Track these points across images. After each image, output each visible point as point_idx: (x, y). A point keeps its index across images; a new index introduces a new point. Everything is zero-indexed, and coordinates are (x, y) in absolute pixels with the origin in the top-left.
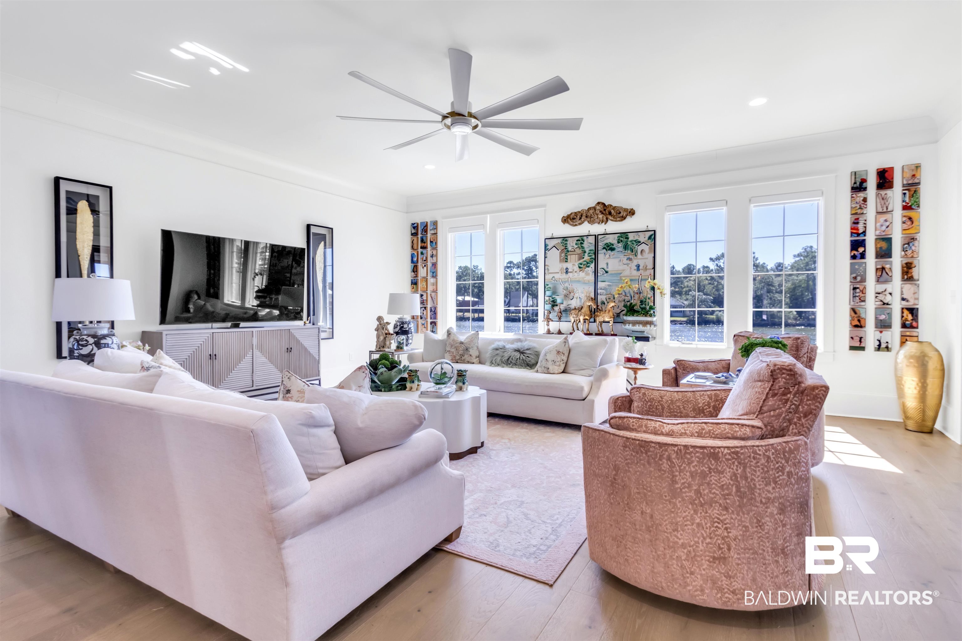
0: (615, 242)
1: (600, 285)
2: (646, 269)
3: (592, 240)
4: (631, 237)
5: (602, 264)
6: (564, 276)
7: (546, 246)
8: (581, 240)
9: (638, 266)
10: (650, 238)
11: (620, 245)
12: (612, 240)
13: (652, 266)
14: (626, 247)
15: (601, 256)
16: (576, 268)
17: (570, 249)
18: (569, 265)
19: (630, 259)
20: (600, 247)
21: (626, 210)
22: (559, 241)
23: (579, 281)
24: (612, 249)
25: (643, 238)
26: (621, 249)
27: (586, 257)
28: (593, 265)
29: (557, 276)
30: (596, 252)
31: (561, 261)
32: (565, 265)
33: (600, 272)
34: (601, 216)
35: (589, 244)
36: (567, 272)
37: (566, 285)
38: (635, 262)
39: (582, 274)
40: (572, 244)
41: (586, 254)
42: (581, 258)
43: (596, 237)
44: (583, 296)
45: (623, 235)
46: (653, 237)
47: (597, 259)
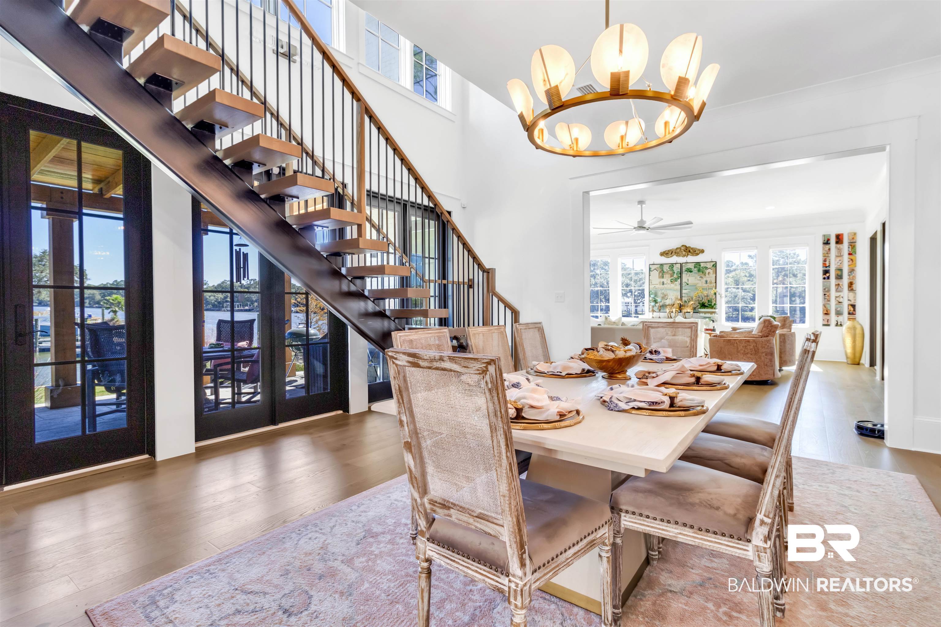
0: (693, 267)
1: (684, 291)
2: (711, 283)
3: (679, 266)
4: (702, 265)
5: (684, 280)
6: (662, 286)
7: (650, 268)
8: (672, 265)
9: (706, 281)
10: (713, 266)
11: (696, 269)
12: (691, 266)
13: (714, 281)
14: (699, 271)
15: (684, 275)
16: (669, 282)
17: (665, 271)
18: (664, 280)
19: (701, 277)
20: (683, 270)
21: (699, 250)
22: (659, 266)
23: (670, 289)
24: (691, 272)
25: (709, 265)
26: (696, 272)
27: (675, 276)
28: (679, 280)
29: (658, 286)
30: (681, 273)
31: (659, 277)
32: (662, 280)
33: (684, 284)
34: (685, 252)
35: (677, 268)
36: (663, 284)
37: (663, 291)
38: (705, 279)
39: (672, 285)
40: (666, 268)
41: (675, 274)
42: (671, 276)
43: (682, 264)
44: (673, 297)
45: (698, 264)
46: (715, 266)
47: (681, 277)
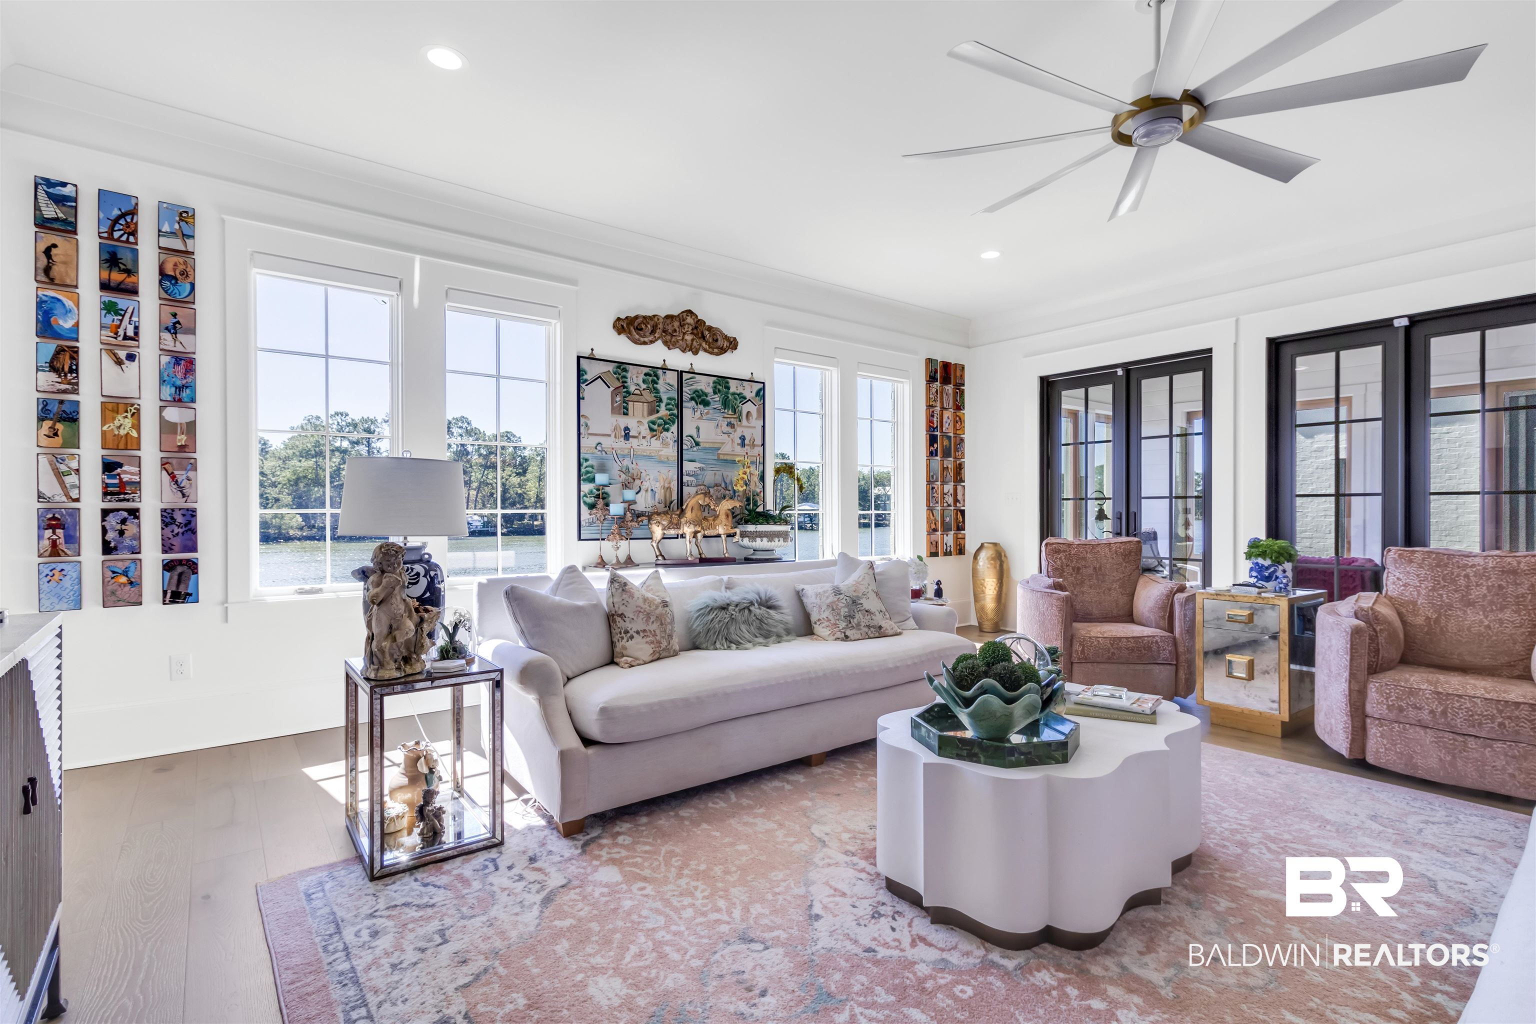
0: (709, 390)
1: (688, 467)
2: (753, 445)
3: (672, 378)
4: (734, 387)
5: (689, 429)
6: (621, 444)
7: (580, 372)
8: (653, 374)
9: (743, 438)
10: (758, 394)
11: (717, 398)
12: (705, 386)
13: (760, 443)
14: (725, 403)
15: (687, 413)
16: (645, 430)
17: (632, 388)
18: (630, 422)
19: (731, 425)
20: (686, 397)
21: (726, 338)
22: (611, 367)
23: (649, 457)
24: (706, 404)
25: (749, 392)
26: (718, 405)
27: (663, 412)
28: (674, 428)
29: (607, 443)
30: (680, 406)
31: (614, 411)
32: (623, 421)
33: (687, 443)
34: (689, 338)
35: (667, 384)
36: (627, 436)
37: (627, 462)
38: (739, 432)
39: (656, 444)
40: (635, 379)
41: (663, 405)
42: (653, 411)
43: (680, 374)
44: (658, 487)
45: (722, 381)
46: (761, 394)
47: (680, 417)
